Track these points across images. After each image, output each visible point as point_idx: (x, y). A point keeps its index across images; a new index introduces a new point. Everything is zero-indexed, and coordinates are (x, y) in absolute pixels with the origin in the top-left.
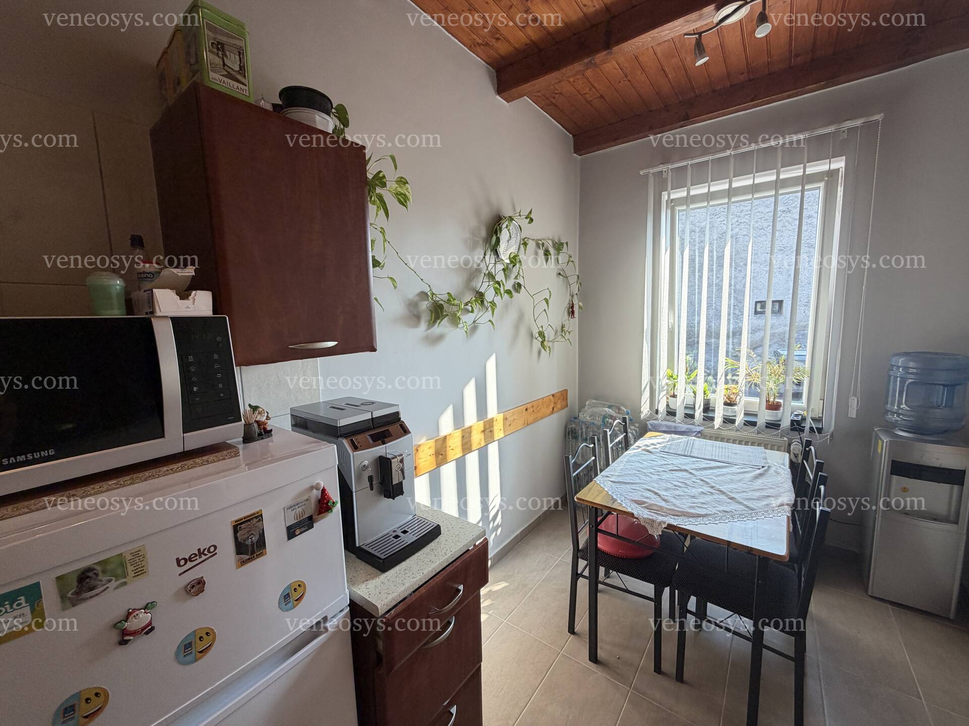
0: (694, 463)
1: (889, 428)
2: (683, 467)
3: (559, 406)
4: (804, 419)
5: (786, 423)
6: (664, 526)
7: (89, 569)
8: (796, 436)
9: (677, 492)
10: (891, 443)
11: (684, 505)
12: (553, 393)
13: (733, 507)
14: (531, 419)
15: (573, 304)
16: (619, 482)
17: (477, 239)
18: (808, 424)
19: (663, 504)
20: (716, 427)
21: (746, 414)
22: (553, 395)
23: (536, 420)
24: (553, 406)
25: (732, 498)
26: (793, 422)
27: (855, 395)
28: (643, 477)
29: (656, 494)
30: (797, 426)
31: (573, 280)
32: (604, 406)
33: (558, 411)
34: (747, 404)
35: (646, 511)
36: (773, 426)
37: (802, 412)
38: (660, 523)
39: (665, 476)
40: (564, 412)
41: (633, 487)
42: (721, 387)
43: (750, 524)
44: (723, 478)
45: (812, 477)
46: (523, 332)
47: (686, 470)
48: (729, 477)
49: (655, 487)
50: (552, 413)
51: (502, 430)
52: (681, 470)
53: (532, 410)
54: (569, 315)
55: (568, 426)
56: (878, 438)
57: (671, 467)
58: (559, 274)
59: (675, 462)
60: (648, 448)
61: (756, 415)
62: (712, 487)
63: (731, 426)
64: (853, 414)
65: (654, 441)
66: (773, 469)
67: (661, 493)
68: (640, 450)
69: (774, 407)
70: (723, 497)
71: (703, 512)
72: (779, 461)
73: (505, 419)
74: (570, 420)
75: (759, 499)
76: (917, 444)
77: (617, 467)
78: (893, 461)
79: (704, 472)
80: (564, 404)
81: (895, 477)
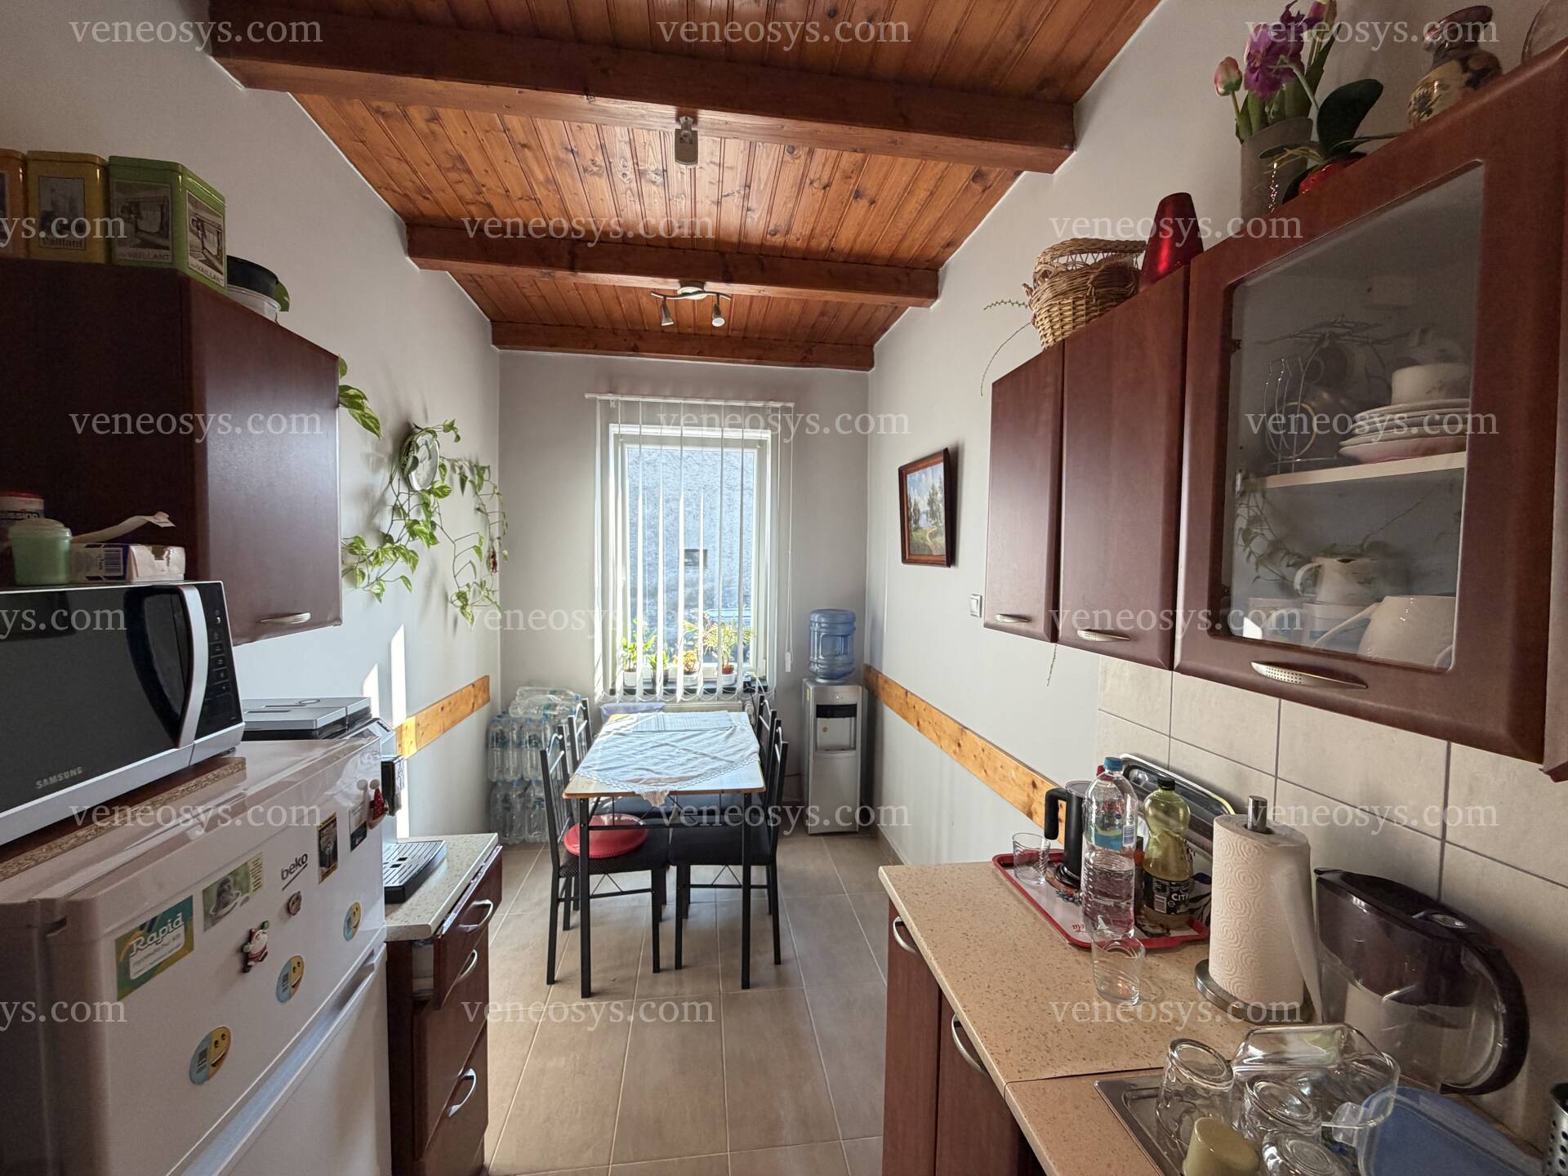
0: (671, 736)
1: (813, 677)
2: (663, 742)
3: (480, 701)
4: (754, 680)
5: (739, 686)
6: (666, 794)
7: (225, 882)
8: (748, 696)
9: (666, 764)
10: (815, 689)
11: (677, 773)
12: (472, 681)
13: (717, 764)
14: (448, 723)
15: (494, 553)
16: (605, 769)
17: (382, 456)
18: (758, 683)
19: (657, 776)
20: (678, 700)
21: (705, 682)
22: (473, 685)
23: (454, 723)
24: (472, 701)
25: (715, 758)
26: (745, 683)
27: (789, 651)
28: (627, 759)
29: (647, 770)
30: (748, 688)
31: (495, 518)
32: (544, 692)
33: (479, 707)
34: (706, 671)
35: (645, 786)
36: (729, 690)
37: (750, 673)
38: (662, 793)
39: (649, 753)
40: (485, 709)
41: (622, 770)
42: (680, 657)
43: (733, 773)
44: (702, 743)
45: (768, 728)
46: (436, 592)
47: (667, 744)
48: (706, 742)
49: (644, 764)
50: (472, 711)
51: (414, 743)
52: (662, 745)
53: (448, 709)
54: (488, 567)
55: (492, 729)
56: (806, 687)
57: (650, 745)
58: (478, 509)
59: (652, 739)
60: (620, 732)
61: (715, 682)
62: (695, 753)
63: (693, 697)
64: (788, 669)
65: (623, 723)
66: (739, 727)
67: (653, 768)
68: (611, 734)
69: (728, 671)
70: (707, 759)
71: (696, 773)
72: (742, 720)
73: (417, 725)
74: (493, 721)
75: (734, 754)
76: (830, 687)
77: (593, 758)
78: (818, 706)
79: (683, 743)
80: (485, 696)
81: (819, 719)
